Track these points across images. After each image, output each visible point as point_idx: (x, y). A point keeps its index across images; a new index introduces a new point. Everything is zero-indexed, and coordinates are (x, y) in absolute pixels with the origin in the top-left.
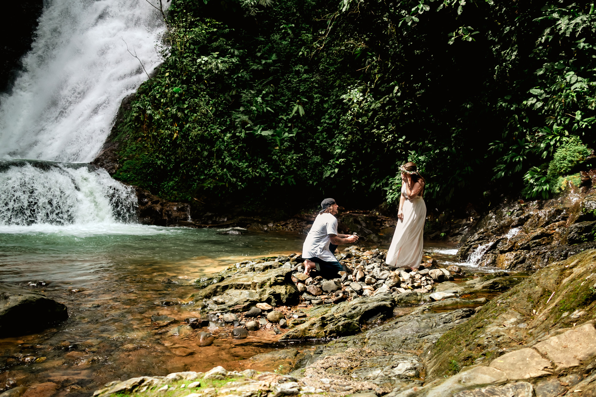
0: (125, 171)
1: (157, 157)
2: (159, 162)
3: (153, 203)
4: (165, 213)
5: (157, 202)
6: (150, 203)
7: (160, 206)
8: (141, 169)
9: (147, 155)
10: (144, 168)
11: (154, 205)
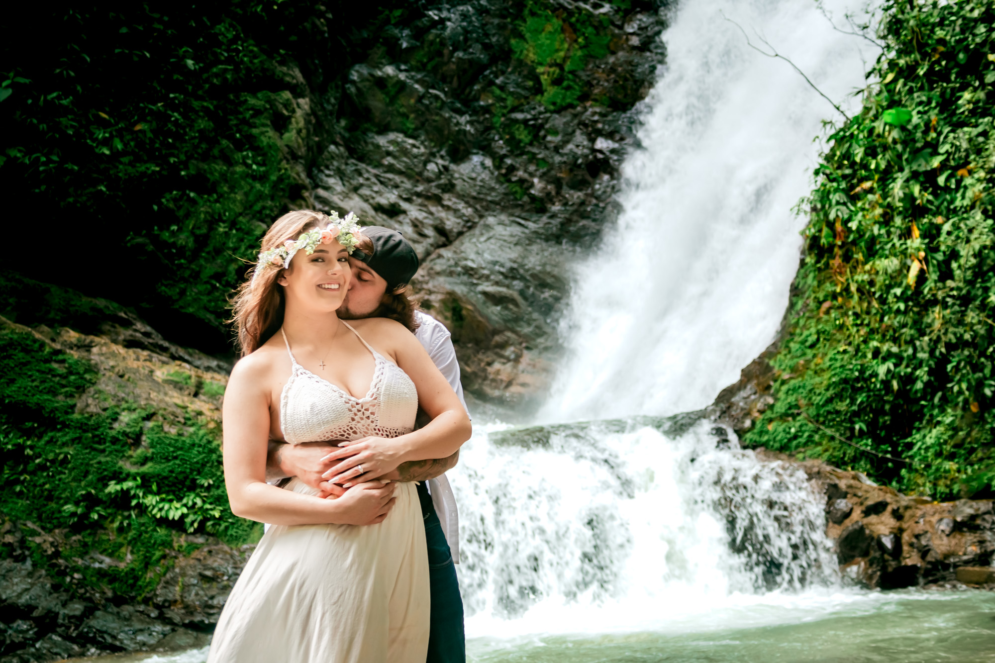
0: (783, 417)
1: (876, 353)
2: (882, 370)
3: (868, 512)
4: (911, 545)
5: (878, 508)
6: (857, 515)
7: (893, 522)
8: (830, 400)
9: (845, 352)
10: (840, 396)
11: (873, 518)
